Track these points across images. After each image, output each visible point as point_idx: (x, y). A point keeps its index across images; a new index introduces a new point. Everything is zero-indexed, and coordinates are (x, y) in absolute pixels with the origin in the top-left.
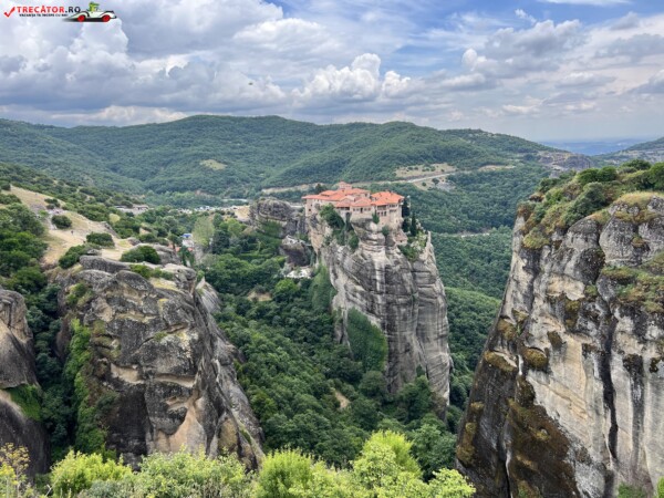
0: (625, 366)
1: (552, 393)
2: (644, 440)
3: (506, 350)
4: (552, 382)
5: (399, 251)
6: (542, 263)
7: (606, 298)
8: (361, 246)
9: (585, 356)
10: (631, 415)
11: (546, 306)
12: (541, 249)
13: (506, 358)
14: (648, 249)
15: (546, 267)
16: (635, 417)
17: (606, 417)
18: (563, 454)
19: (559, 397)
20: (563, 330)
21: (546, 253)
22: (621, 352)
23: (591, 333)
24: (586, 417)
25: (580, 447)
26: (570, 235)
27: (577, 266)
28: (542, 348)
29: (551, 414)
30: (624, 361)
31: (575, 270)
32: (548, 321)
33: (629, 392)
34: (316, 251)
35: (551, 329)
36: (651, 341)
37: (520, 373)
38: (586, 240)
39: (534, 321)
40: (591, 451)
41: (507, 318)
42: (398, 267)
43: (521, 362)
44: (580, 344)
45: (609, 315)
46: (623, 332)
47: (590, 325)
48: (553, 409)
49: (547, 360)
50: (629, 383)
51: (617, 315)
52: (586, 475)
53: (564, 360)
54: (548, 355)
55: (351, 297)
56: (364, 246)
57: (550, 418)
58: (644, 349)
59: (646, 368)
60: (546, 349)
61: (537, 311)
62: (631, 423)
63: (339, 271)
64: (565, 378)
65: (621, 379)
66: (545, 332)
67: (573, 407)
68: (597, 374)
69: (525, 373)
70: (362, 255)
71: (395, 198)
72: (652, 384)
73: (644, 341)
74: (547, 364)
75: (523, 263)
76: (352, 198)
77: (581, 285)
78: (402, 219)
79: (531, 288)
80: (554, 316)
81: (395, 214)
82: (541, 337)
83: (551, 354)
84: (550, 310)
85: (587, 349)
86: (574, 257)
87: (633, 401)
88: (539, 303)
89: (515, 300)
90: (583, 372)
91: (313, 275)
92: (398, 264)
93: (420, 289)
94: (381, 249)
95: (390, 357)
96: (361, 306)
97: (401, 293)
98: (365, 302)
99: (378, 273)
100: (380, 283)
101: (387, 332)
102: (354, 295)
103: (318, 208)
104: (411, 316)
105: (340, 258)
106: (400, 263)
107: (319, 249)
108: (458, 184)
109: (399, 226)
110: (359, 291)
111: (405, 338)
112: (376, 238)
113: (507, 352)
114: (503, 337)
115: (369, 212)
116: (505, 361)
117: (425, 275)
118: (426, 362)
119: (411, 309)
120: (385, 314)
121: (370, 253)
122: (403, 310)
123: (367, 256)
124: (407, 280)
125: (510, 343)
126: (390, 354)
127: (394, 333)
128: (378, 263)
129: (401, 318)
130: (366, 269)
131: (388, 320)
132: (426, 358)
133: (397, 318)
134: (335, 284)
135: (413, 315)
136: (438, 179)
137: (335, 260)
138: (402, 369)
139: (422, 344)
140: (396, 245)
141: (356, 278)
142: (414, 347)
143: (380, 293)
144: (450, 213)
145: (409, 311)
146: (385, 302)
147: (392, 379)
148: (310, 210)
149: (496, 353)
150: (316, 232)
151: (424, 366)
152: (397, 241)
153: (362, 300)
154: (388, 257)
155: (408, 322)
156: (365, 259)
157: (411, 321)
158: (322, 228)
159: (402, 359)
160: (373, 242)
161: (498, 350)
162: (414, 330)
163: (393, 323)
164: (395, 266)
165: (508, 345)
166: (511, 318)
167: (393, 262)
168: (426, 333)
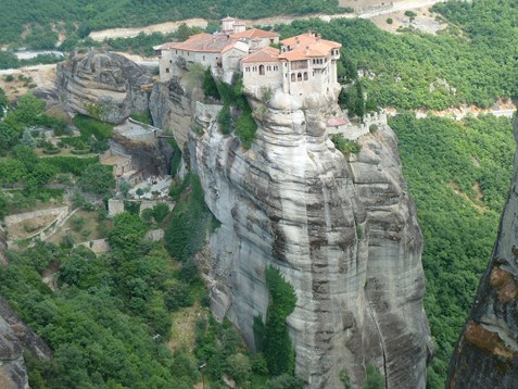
5: (332, 145)
8: (262, 138)
13: (502, 335)
34: (181, 147)
41: (505, 263)
42: (330, 174)
55: (244, 231)
56: (267, 136)
70: (264, 155)
71: (324, 47)
76: (245, 47)
78: (339, 87)
81: (323, 76)
91: (175, 194)
92: (329, 170)
93: (371, 214)
94: (300, 141)
95: (317, 340)
96: (261, 248)
97: (336, 222)
98: (269, 242)
99: (294, 186)
100: (298, 204)
101: (311, 294)
102: (250, 229)
103: (182, 65)
104: (354, 265)
105: (223, 162)
106: (334, 167)
107: (185, 144)
108: (451, 20)
109: (331, 99)
110: (258, 221)
111: (343, 304)
112: (290, 122)
113: (503, 325)
114: (496, 297)
115: (276, 73)
116: (500, 340)
117: (381, 190)
118: (383, 346)
119: (355, 252)
120: (307, 261)
121: (279, 150)
122: (340, 254)
123: (271, 156)
124: (347, 198)
125: (508, 308)
126: (317, 333)
127: (324, 296)
128: (293, 168)
129: (337, 268)
130: (271, 180)
131: (313, 272)
132: (383, 339)
133: (329, 268)
134: (215, 208)
135: (357, 262)
136: (415, 12)
137: (214, 163)
138: (339, 361)
139: (375, 314)
140: (326, 133)
141: (253, 198)
142: (361, 320)
143: (298, 224)
144: (437, 75)
145: (351, 256)
146: (307, 240)
147: (321, 380)
148: (168, 70)
149: (485, 327)
150: (180, 111)
151: (379, 355)
152: (328, 126)
153: (264, 238)
154: (312, 157)
155: (348, 275)
156: (270, 162)
157: (354, 273)
158: (190, 103)
159: (338, 342)
160: (283, 129)
161: (488, 321)
162: (361, 289)
163: (323, 279)
164: (324, 173)
165: (505, 312)
166: (511, 263)
167: (320, 165)
168: (382, 294)
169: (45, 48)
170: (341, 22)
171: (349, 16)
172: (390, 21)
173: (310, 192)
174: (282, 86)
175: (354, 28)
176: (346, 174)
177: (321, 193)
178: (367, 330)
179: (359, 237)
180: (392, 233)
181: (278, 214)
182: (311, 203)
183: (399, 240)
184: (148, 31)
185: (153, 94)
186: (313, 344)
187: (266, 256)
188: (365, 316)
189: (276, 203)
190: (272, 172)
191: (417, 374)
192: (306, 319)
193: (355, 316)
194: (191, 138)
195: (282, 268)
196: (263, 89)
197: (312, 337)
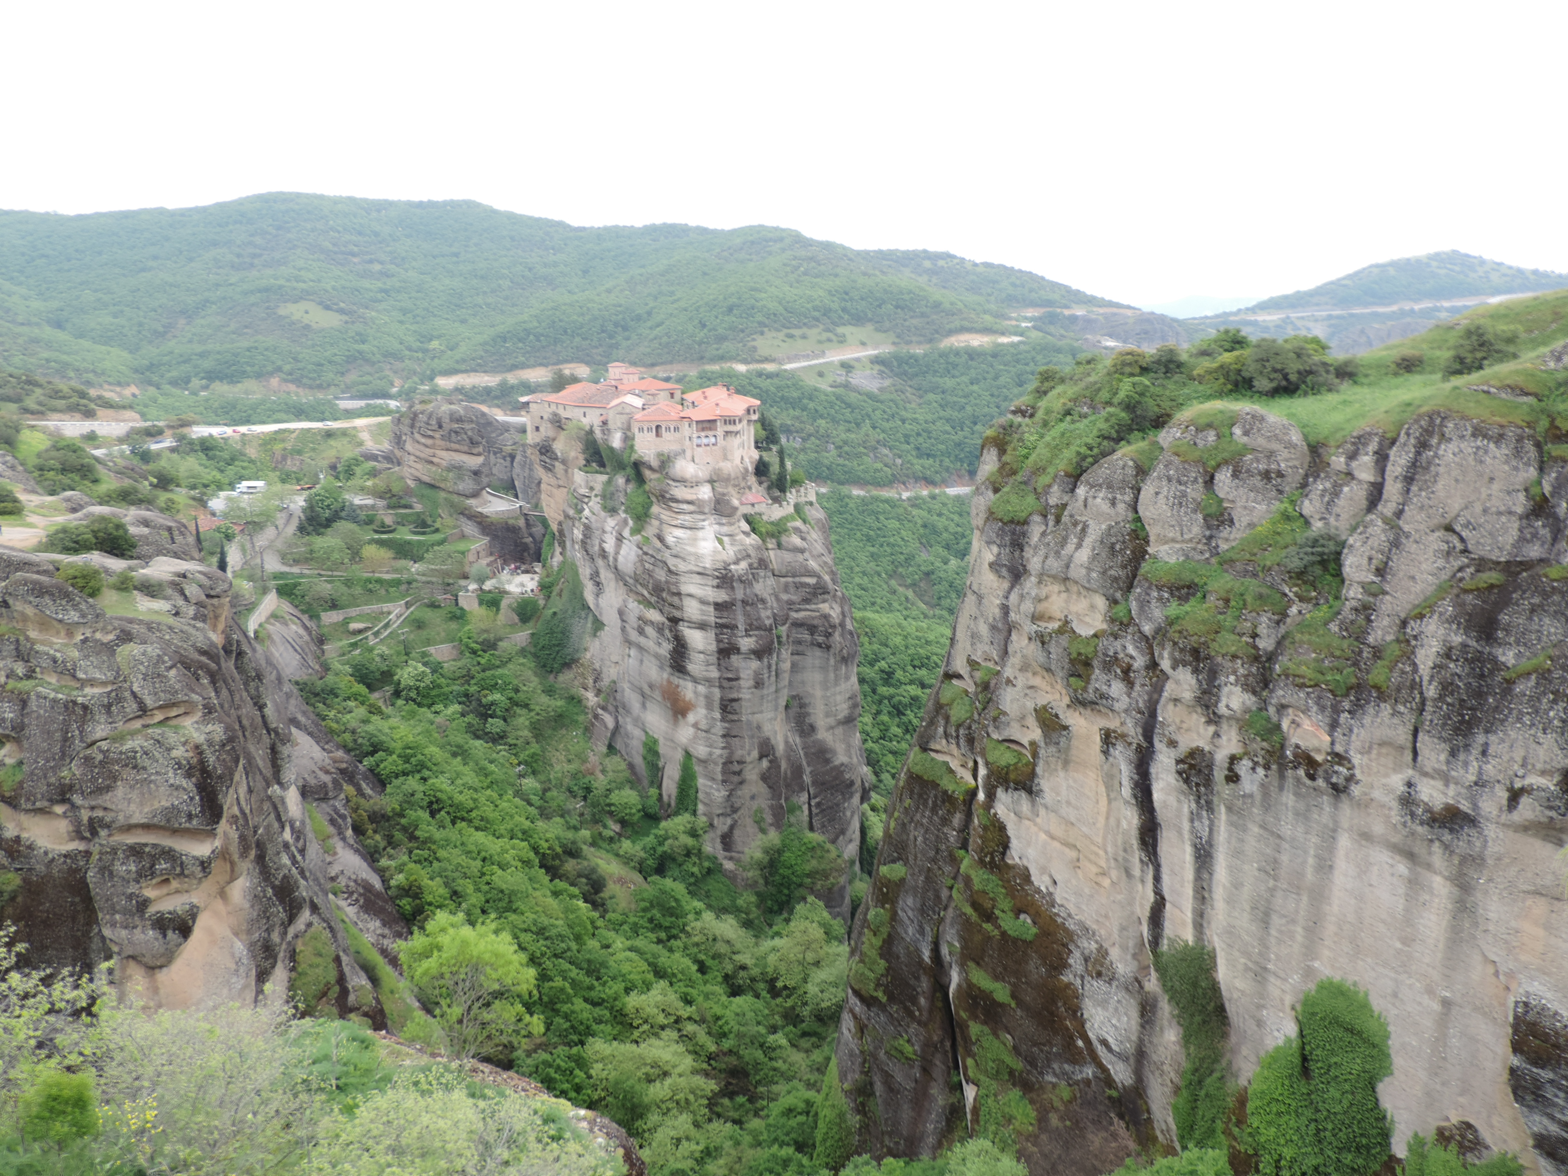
0: (1180, 773)
1: (1043, 836)
2: (1213, 925)
3: (953, 747)
4: (1042, 812)
5: (746, 527)
6: (1028, 553)
7: (1147, 629)
8: (658, 518)
9: (1106, 753)
10: (1189, 874)
11: (1033, 650)
12: (1026, 522)
13: (954, 765)
14: (1232, 522)
15: (1034, 563)
16: (1198, 878)
17: (1143, 881)
18: (1060, 965)
19: (1056, 844)
20: (1066, 700)
21: (1035, 531)
22: (1172, 744)
23: (1117, 706)
24: (1106, 882)
25: (1094, 946)
26: (1081, 491)
27: (1094, 558)
28: (1025, 742)
29: (1040, 881)
30: (1178, 762)
31: (1089, 569)
32: (1037, 681)
33: (1186, 825)
34: (554, 527)
35: (1042, 701)
36: (1229, 718)
37: (981, 796)
38: (1113, 502)
39: (1009, 682)
40: (1114, 954)
41: (959, 677)
42: (744, 565)
43: (982, 771)
44: (1096, 729)
45: (1153, 665)
46: (1176, 701)
47: (1117, 689)
48: (1043, 870)
49: (1034, 765)
50: (1186, 810)
51: (1165, 664)
52: (1103, 1003)
53: (1066, 763)
54: (1035, 755)
55: (634, 635)
56: (665, 515)
57: (1038, 891)
58: (1217, 735)
59: (1219, 775)
60: (1033, 743)
61: (1014, 661)
62: (1189, 891)
63: (606, 575)
64: (1068, 803)
65: (1172, 800)
66: (1030, 705)
67: (1084, 863)
68: (1127, 791)
69: (991, 796)
70: (661, 538)
71: (738, 405)
72: (1229, 809)
73: (1214, 719)
74: (1033, 775)
75: (989, 555)
76: (638, 402)
77: (1101, 602)
78: (756, 454)
79: (1005, 610)
80: (1048, 670)
81: (736, 441)
82: (1023, 718)
83: (1042, 752)
84: (1041, 657)
85: (1108, 739)
86: (1088, 541)
87: (1195, 846)
88: (1019, 643)
89: (975, 636)
90: (1102, 789)
91: (545, 587)
92: (743, 559)
93: (794, 615)
94: (706, 523)
95: (724, 772)
96: (657, 656)
97: (751, 625)
98: (666, 648)
99: (697, 579)
100: (703, 602)
101: (717, 715)
102: (641, 632)
103: (558, 423)
104: (773, 679)
105: (610, 545)
106: (749, 556)
107: (560, 524)
108: (897, 375)
109: (746, 470)
110: (652, 623)
111: (759, 728)
112: (693, 497)
113: (955, 751)
114: (947, 718)
115: (677, 434)
116: (951, 771)
117: (807, 585)
118: (807, 779)
119: (773, 662)
120: (714, 674)
121: (679, 533)
122: (755, 664)
123: (670, 540)
124: (766, 596)
125: (962, 731)
126: (724, 764)
127: (735, 717)
128: (698, 557)
129: (751, 683)
130: (670, 571)
131: (721, 687)
132: (808, 770)
133: (742, 682)
134: (597, 605)
135: (777, 675)
136: (853, 363)
137: (597, 548)
138: (753, 797)
139: (798, 740)
140: (739, 513)
141: (645, 593)
142: (780, 748)
143: (702, 626)
144: (878, 442)
145: (769, 667)
146: (713, 647)
147: (729, 821)
148: (537, 429)
149: (933, 754)
150: (553, 481)
151: (802, 789)
152: (742, 504)
153: (659, 644)
154: (721, 542)
155: (765, 692)
156: (668, 547)
157: (773, 689)
158: (566, 471)
159: (752, 774)
160: (685, 506)
161: (938, 747)
162: (782, 709)
163: (735, 695)
164: (736, 563)
165: (957, 737)
166: (966, 676)
167: (731, 553)
168: (808, 714)
169: (375, 396)
170: (760, 374)
171: (770, 367)
172: (821, 375)
173: (718, 587)
174: (684, 451)
175: (776, 381)
176: (763, 564)
177: (733, 588)
178: (788, 758)
179: (780, 643)
180: (821, 639)
181: (677, 614)
182: (720, 600)
183: (828, 647)
184: (512, 378)
185: (518, 458)
186: (720, 777)
187: (661, 668)
188: (787, 742)
189: (675, 600)
190: (672, 562)
191: (848, 814)
192: (710, 746)
193: (773, 742)
194: (567, 516)
195: (681, 682)
196: (660, 455)
197: (719, 769)
